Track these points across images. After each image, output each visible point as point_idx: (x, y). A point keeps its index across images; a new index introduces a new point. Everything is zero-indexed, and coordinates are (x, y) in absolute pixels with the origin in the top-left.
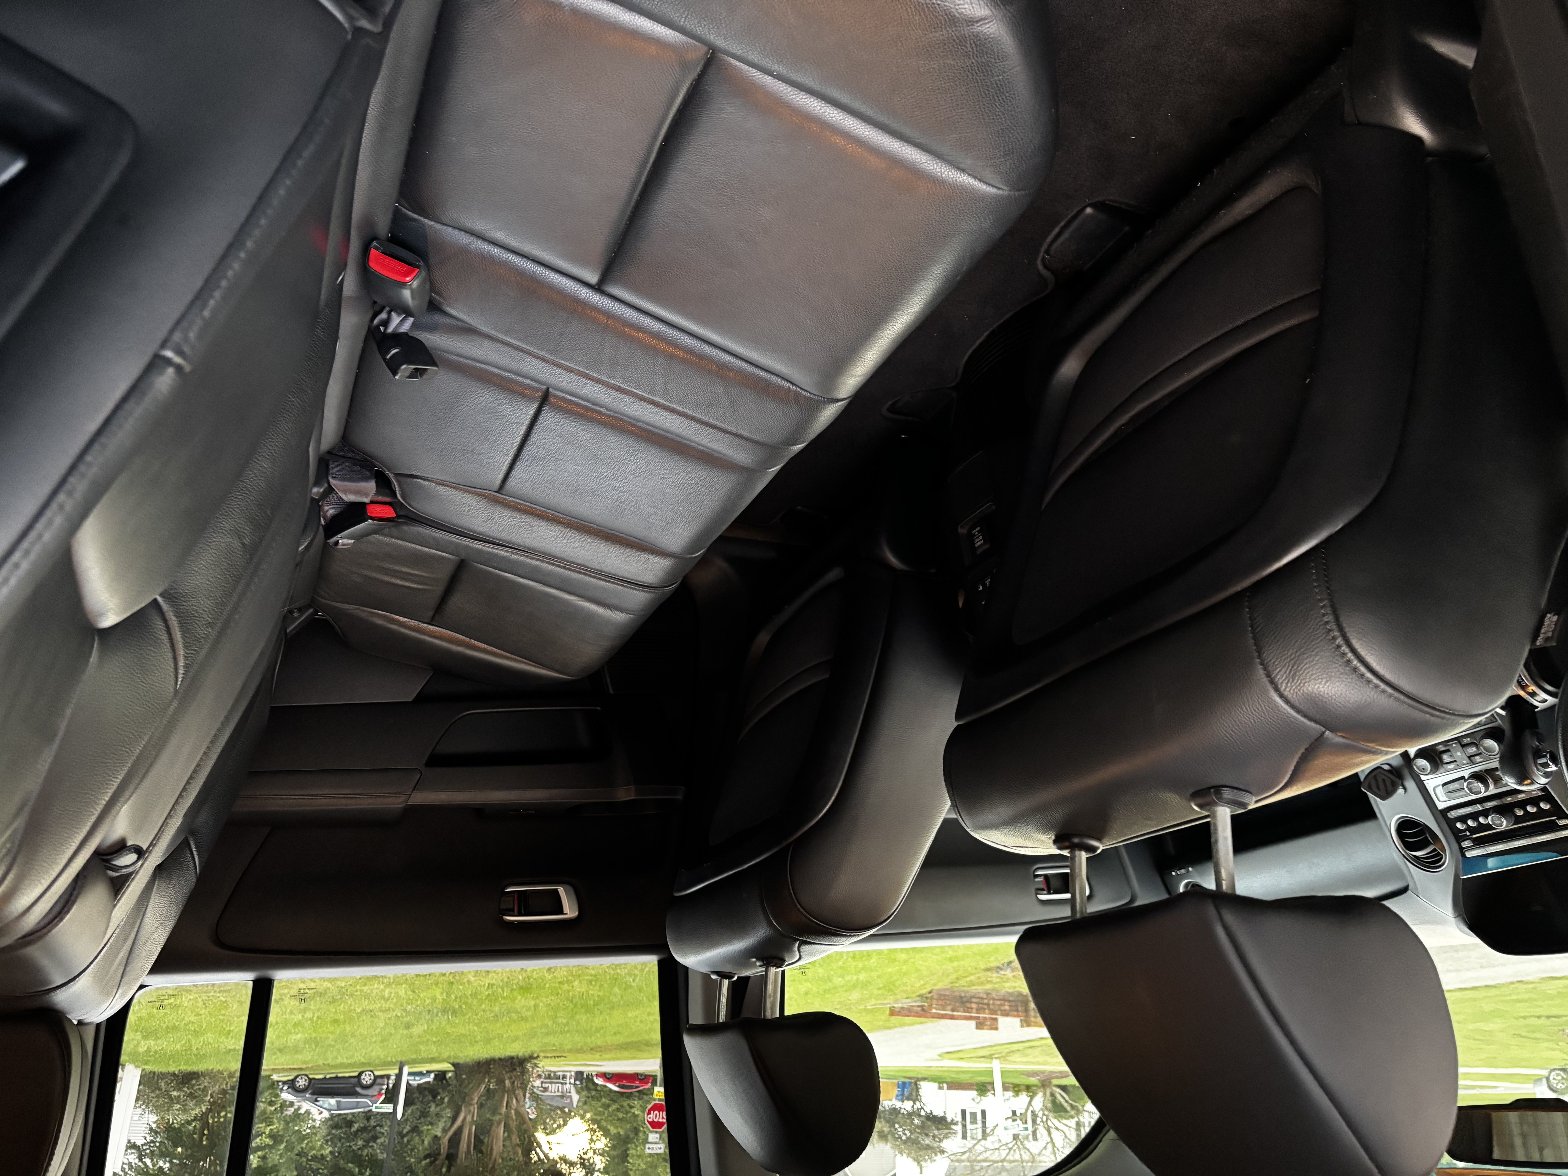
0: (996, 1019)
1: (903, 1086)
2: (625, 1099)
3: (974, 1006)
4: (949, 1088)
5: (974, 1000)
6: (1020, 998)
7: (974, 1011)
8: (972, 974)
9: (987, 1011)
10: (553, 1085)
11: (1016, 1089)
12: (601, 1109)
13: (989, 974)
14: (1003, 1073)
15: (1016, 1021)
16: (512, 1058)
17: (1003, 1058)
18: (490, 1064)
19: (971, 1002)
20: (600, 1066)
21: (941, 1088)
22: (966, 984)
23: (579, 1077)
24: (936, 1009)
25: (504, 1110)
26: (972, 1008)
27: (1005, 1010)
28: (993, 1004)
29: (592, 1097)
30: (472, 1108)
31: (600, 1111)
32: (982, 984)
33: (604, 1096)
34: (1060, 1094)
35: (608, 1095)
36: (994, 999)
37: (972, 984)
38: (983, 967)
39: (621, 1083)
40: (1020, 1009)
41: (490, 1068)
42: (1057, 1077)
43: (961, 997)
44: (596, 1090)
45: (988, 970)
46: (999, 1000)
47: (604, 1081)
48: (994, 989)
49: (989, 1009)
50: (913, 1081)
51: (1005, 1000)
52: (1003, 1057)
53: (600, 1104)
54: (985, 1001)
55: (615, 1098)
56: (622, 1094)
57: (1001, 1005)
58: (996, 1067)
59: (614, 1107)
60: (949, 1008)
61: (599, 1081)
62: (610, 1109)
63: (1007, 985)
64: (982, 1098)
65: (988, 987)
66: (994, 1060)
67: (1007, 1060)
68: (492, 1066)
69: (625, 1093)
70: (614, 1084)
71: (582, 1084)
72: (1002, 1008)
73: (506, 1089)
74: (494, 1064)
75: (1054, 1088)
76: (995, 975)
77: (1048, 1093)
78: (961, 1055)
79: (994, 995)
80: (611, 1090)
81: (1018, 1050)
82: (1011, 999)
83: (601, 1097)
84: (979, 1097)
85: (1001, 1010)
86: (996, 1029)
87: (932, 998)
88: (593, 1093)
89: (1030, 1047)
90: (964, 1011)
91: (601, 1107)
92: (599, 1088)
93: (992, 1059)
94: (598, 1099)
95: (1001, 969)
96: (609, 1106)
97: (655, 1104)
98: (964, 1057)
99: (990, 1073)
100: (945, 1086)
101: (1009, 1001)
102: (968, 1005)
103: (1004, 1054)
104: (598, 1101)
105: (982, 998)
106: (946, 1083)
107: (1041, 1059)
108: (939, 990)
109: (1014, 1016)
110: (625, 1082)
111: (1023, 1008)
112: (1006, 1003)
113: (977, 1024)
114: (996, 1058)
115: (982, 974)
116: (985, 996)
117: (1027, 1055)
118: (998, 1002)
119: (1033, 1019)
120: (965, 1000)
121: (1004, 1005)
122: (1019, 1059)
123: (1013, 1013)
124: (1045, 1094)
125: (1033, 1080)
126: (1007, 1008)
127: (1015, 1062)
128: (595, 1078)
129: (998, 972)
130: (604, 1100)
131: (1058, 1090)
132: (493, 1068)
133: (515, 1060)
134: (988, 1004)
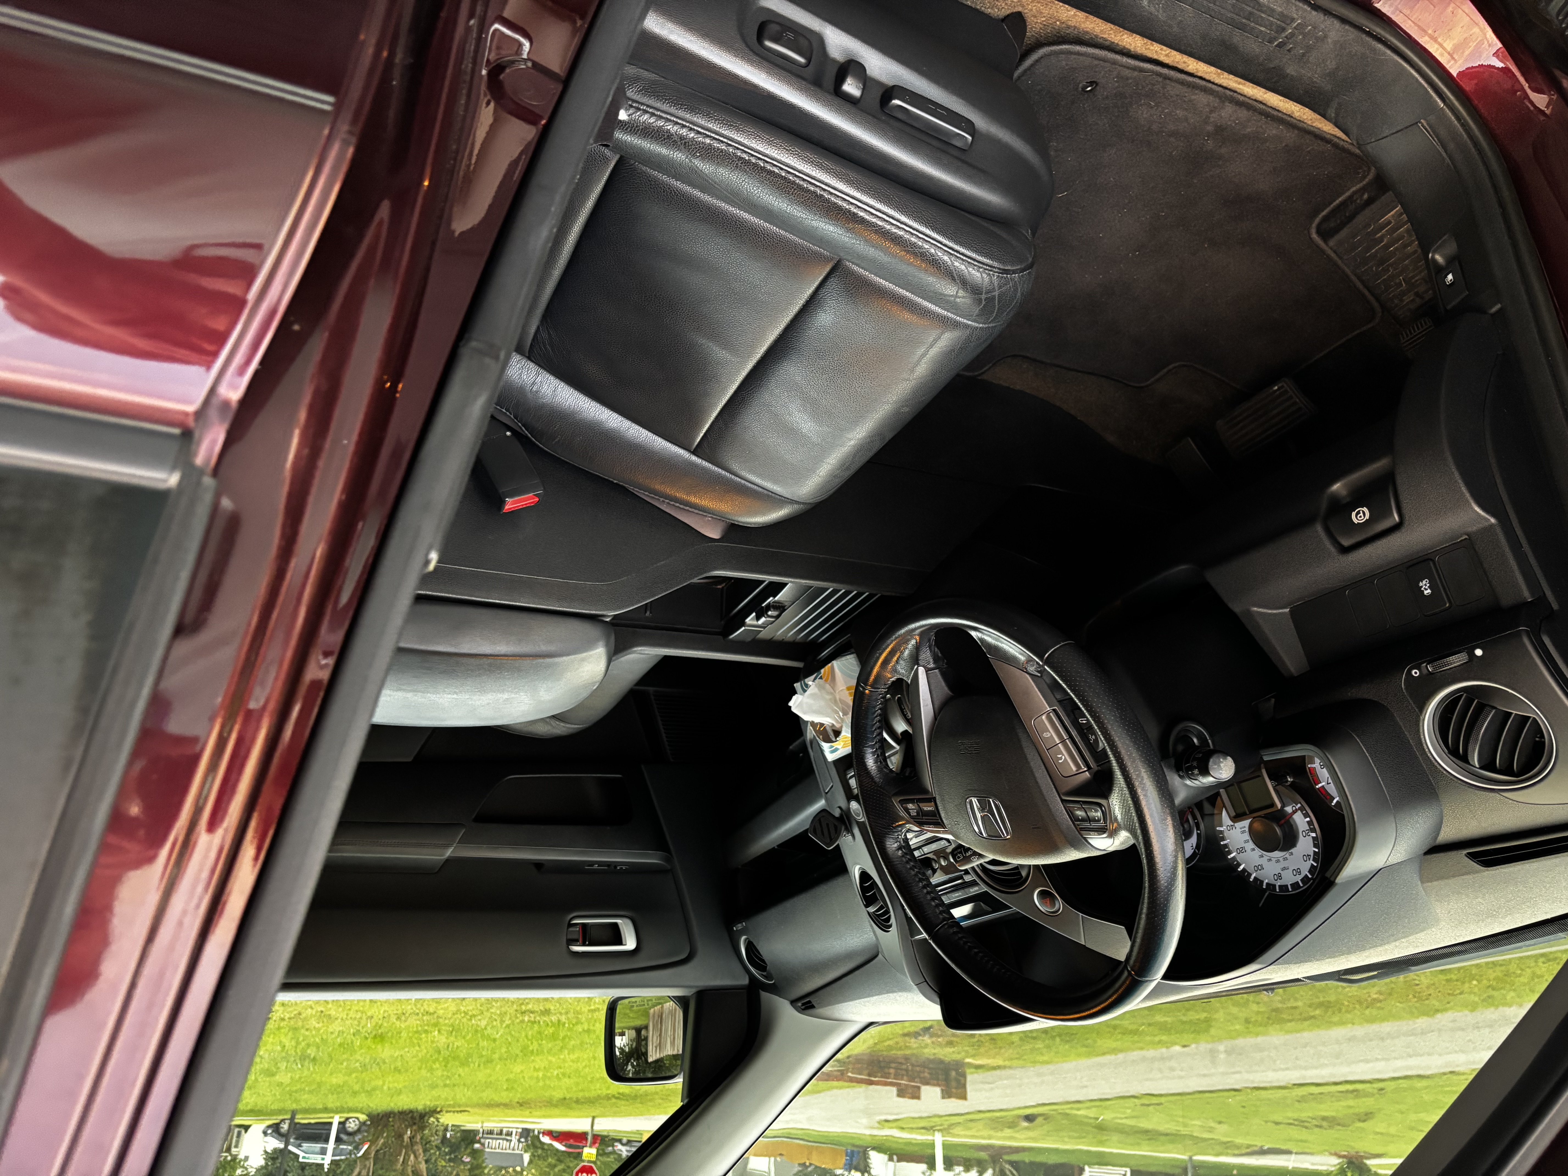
0: (919, 1088)
1: (851, 1155)
2: (572, 1159)
3: (892, 1071)
4: (899, 1161)
5: (893, 1065)
6: (942, 1066)
7: (892, 1076)
8: (890, 1039)
9: (905, 1078)
10: (494, 1141)
11: (968, 1163)
12: (547, 1170)
13: (907, 1038)
14: (946, 1146)
15: (937, 1091)
16: (411, 1111)
17: (945, 1131)
18: (390, 1117)
19: (890, 1068)
20: (539, 1123)
21: (891, 1159)
22: (884, 1049)
23: (525, 1135)
24: (852, 1073)
25: (399, 1166)
26: (889, 1074)
27: (924, 1078)
28: (912, 1070)
29: (539, 1156)
30: (367, 1163)
31: (545, 1171)
32: (900, 1049)
33: (551, 1156)
34: (1010, 1171)
35: (555, 1154)
36: (913, 1065)
37: (890, 1048)
38: (901, 1032)
39: (569, 1143)
40: (940, 1077)
41: (389, 1121)
42: (1008, 1153)
43: (879, 1062)
44: (543, 1149)
45: (905, 1035)
46: (919, 1066)
47: (551, 1139)
48: (913, 1055)
49: (907, 1076)
50: (861, 1150)
51: (924, 1067)
52: (945, 1129)
53: (546, 1163)
54: (904, 1067)
55: (562, 1158)
56: (569, 1154)
57: (920, 1072)
58: (938, 1139)
59: (561, 1167)
60: (866, 1072)
61: (546, 1140)
62: (556, 1170)
63: (926, 1051)
64: (933, 1172)
65: (908, 1052)
66: (936, 1133)
67: (951, 1133)
68: (391, 1120)
69: (572, 1153)
70: (561, 1143)
71: (526, 1141)
72: (922, 1075)
73: (405, 1144)
74: (394, 1117)
75: (1004, 1164)
76: (913, 1040)
77: (997, 1169)
78: (899, 1124)
79: (913, 1060)
80: (557, 1150)
81: (960, 1123)
82: (931, 1066)
83: (547, 1156)
84: (929, 1171)
85: (920, 1078)
86: (918, 1098)
87: (849, 1063)
88: (540, 1152)
89: (971, 1120)
90: (882, 1077)
91: (546, 1167)
92: (546, 1147)
93: (934, 1131)
94: (545, 1159)
95: (920, 1035)
96: (555, 1166)
97: (584, 1167)
98: (904, 1126)
99: (932, 1145)
100: (895, 1158)
101: (929, 1069)
102: (886, 1070)
103: (946, 1126)
104: (545, 1160)
105: (901, 1063)
106: (896, 1155)
107: (985, 1133)
108: (856, 1055)
109: (934, 1085)
110: (572, 1142)
111: (944, 1077)
112: (926, 1070)
113: (898, 1090)
114: (938, 1130)
115: (900, 1039)
116: (903, 1061)
117: (970, 1129)
118: (918, 1069)
119: (954, 1090)
120: (882, 1064)
121: (924, 1072)
122: (963, 1133)
123: (932, 1081)
124: (994, 1170)
125: (983, 1155)
126: (926, 1075)
127: (958, 1135)
128: (541, 1135)
129: (916, 1038)
130: (550, 1160)
131: (1007, 1166)
132: (393, 1121)
133: (415, 1114)
134: (907, 1070)
